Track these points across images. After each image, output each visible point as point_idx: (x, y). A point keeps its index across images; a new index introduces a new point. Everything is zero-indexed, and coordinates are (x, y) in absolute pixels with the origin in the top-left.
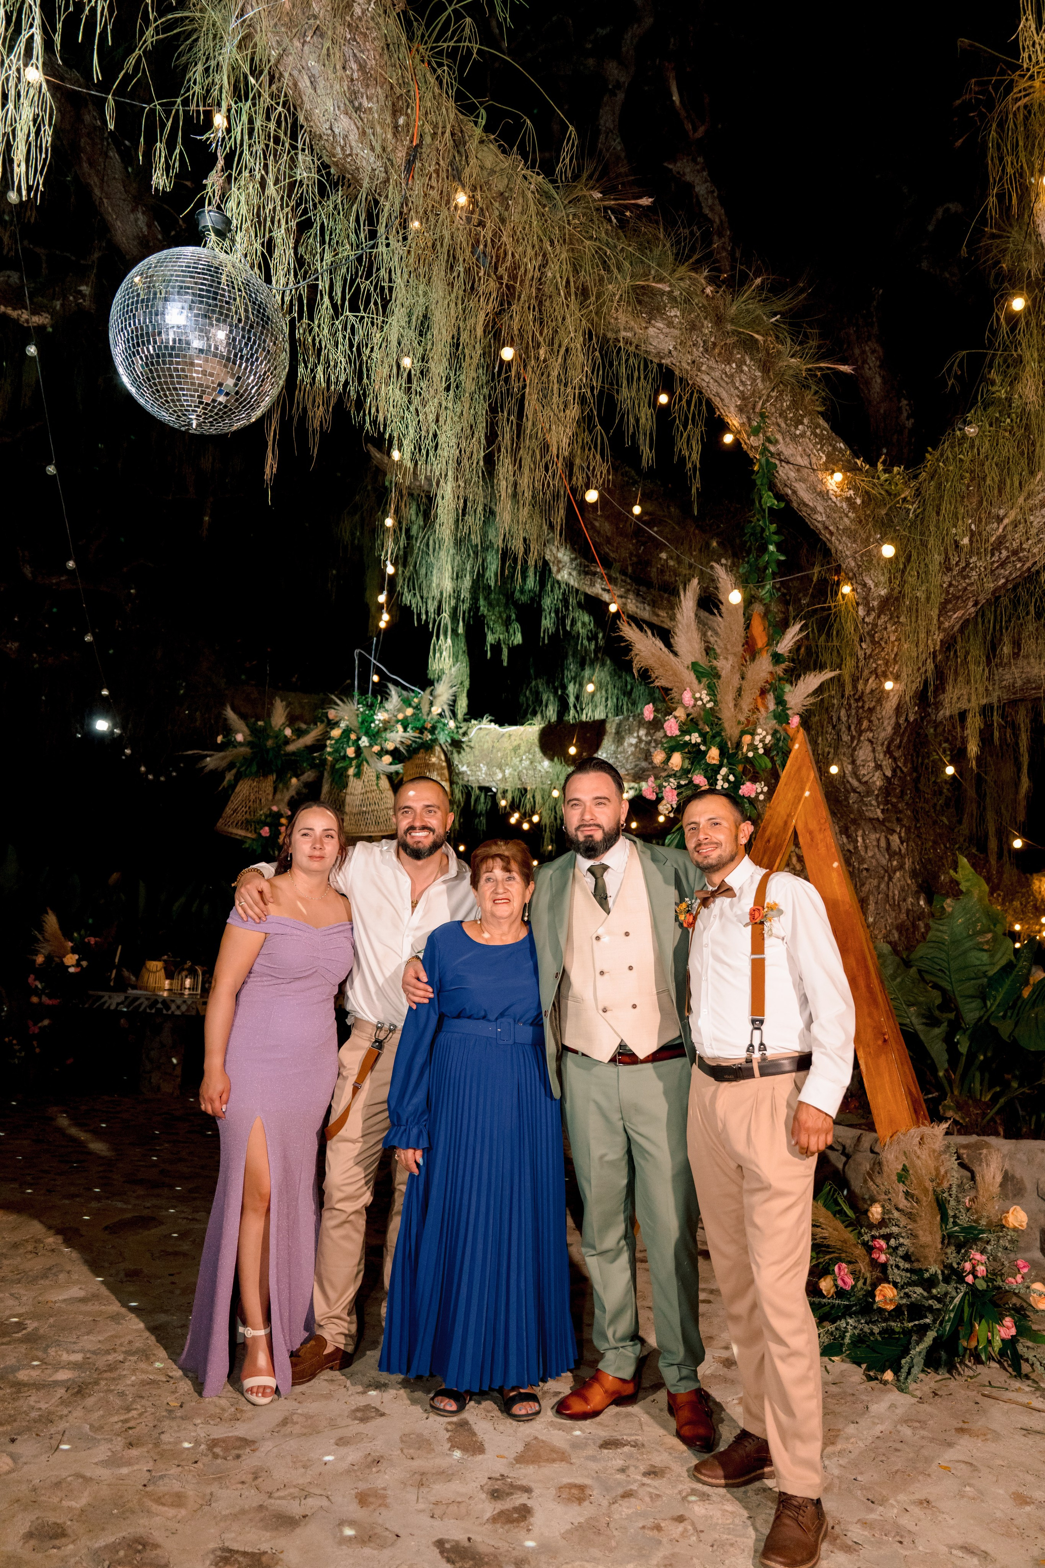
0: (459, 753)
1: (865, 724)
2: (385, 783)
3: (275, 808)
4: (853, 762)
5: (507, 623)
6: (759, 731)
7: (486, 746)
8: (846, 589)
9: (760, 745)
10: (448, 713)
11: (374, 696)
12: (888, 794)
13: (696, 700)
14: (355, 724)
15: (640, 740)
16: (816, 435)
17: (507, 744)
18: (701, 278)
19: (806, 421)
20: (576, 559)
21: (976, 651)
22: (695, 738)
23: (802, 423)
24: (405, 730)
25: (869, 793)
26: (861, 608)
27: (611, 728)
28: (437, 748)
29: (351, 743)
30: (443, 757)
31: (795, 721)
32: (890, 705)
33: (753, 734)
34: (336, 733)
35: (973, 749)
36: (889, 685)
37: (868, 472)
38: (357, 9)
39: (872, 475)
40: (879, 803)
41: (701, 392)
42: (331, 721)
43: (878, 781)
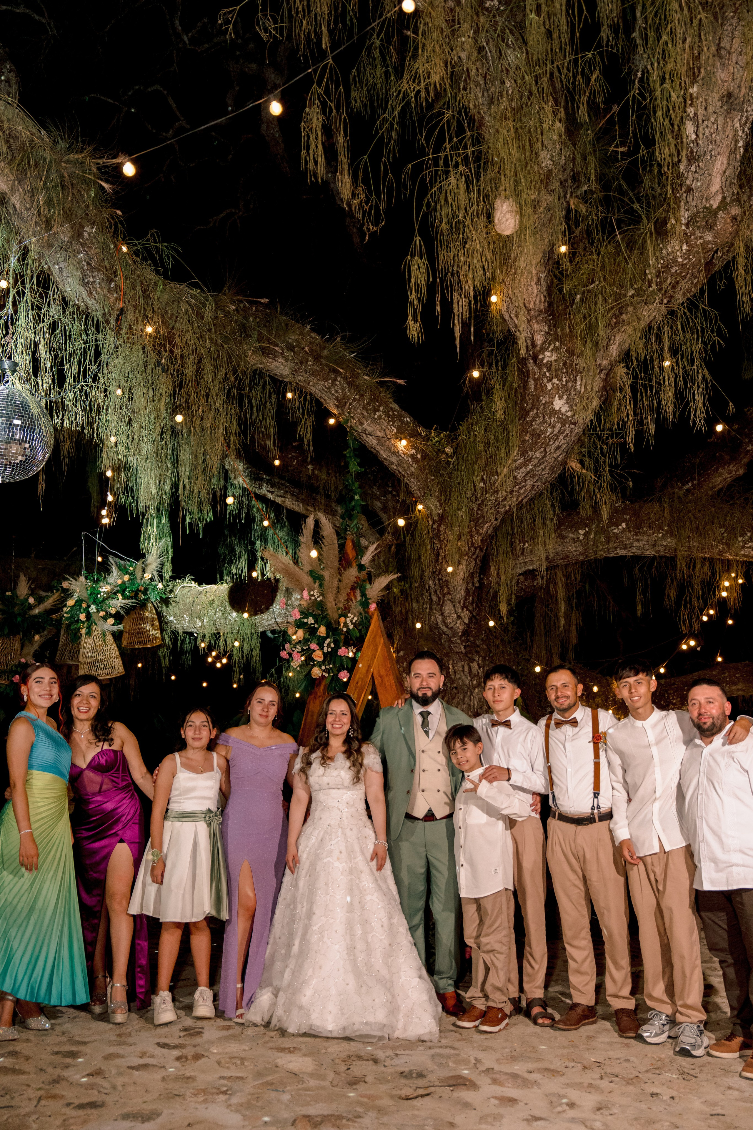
0: (167, 607)
1: (446, 590)
2: (110, 639)
3: (23, 660)
4: (442, 614)
6: (349, 615)
7: (188, 601)
8: (420, 507)
9: (351, 624)
10: (156, 578)
11: (99, 573)
12: (467, 635)
13: (311, 596)
14: (85, 595)
16: (389, 416)
17: (204, 599)
19: (381, 409)
20: (247, 468)
21: (504, 545)
22: (310, 620)
23: (378, 411)
24: (124, 598)
25: (454, 635)
26: (430, 519)
27: (283, 586)
28: (150, 605)
29: (82, 610)
30: (154, 611)
31: (373, 607)
32: (457, 580)
33: (346, 617)
34: (71, 602)
35: (504, 611)
36: (450, 569)
37: (426, 435)
38: (86, 235)
39: (428, 438)
40: (462, 642)
41: (311, 394)
42: (65, 591)
43: (460, 627)
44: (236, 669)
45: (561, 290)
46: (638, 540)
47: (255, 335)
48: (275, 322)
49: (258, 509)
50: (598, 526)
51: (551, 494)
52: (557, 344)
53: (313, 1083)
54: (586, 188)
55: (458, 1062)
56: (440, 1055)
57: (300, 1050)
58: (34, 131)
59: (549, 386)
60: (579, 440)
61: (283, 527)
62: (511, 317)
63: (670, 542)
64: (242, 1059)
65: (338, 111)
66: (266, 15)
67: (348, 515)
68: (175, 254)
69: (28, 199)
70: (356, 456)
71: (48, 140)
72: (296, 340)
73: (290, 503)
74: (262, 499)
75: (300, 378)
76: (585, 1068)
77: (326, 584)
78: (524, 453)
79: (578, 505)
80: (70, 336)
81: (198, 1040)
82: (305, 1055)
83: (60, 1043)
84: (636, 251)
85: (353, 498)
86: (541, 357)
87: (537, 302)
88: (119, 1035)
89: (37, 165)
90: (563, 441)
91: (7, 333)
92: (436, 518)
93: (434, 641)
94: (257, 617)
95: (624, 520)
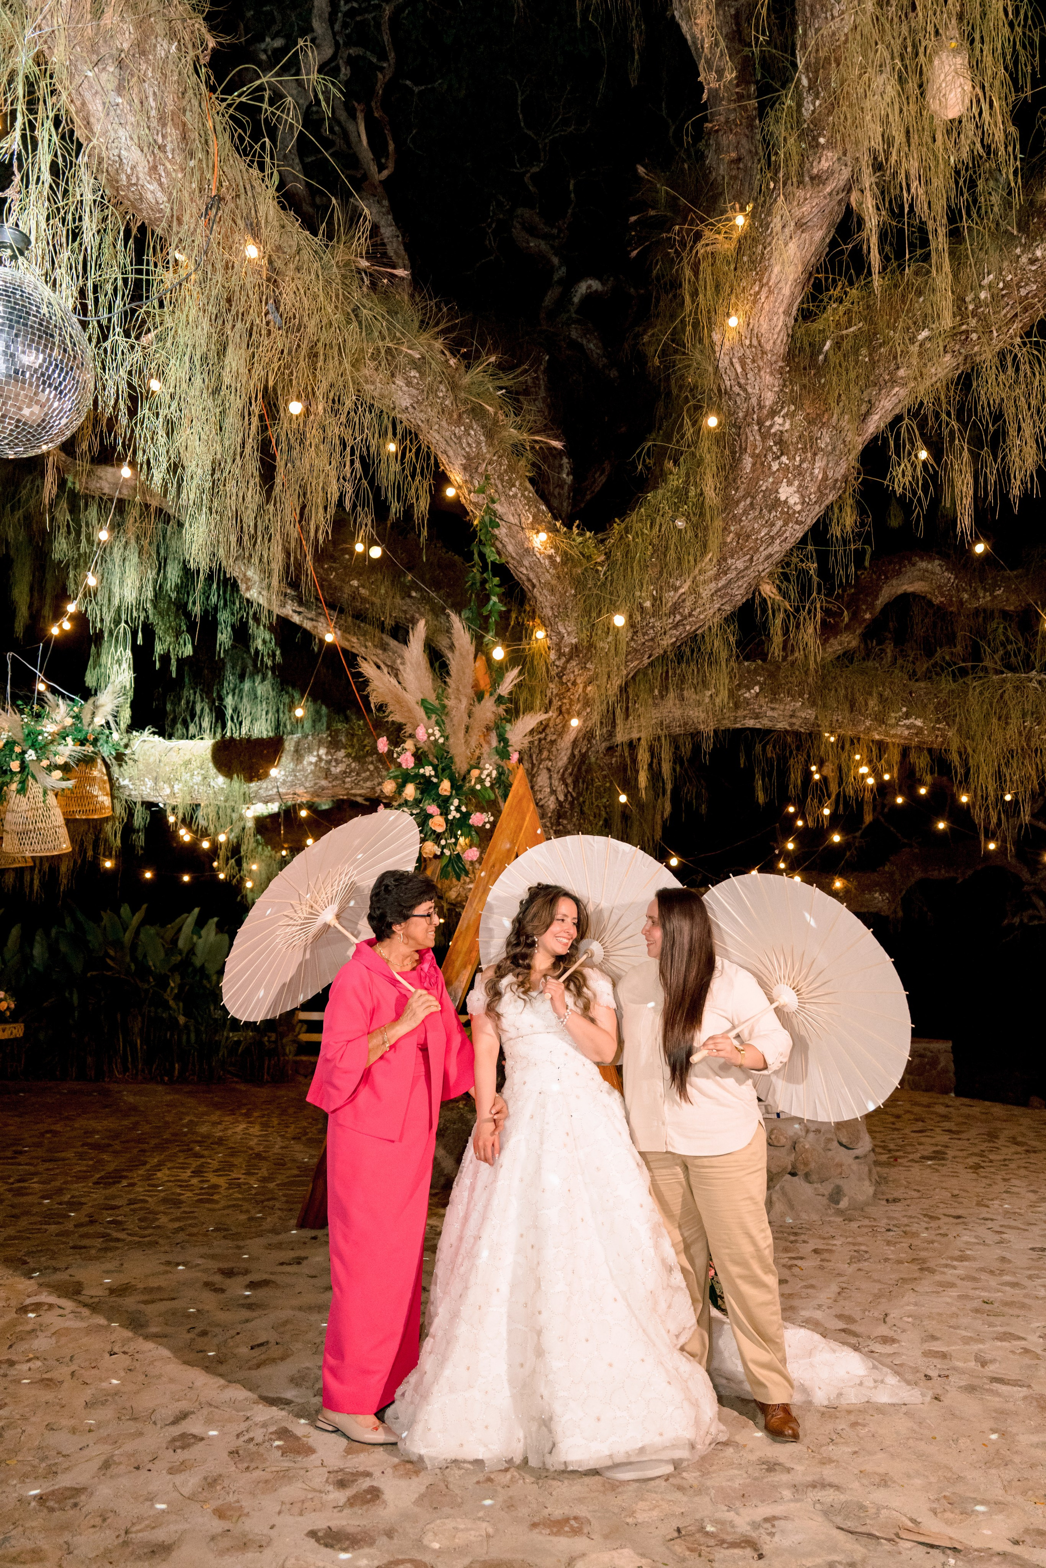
0: (120, 766)
1: (545, 754)
2: (53, 800)
5: (178, 634)
6: (486, 765)
7: (152, 760)
8: (540, 634)
9: (488, 779)
10: (112, 725)
11: (41, 706)
12: (559, 816)
13: (429, 735)
14: (19, 736)
15: (320, 759)
16: (525, 497)
17: (176, 759)
18: (438, 345)
19: (517, 484)
22: (428, 771)
23: (514, 486)
24: (75, 743)
26: (553, 652)
27: (288, 745)
28: (99, 762)
29: (14, 757)
30: (104, 770)
31: (515, 757)
32: (569, 737)
33: (478, 768)
35: (643, 779)
36: (573, 723)
37: (565, 533)
39: (568, 536)
40: (552, 824)
41: (429, 447)
43: (551, 804)
44: (222, 853)
46: (773, 709)
52: (793, 408)
59: (775, 466)
62: (732, 363)
63: (810, 714)
78: (721, 560)
86: (768, 423)
87: (779, 341)
90: (778, 548)
94: (253, 785)
95: (758, 683)
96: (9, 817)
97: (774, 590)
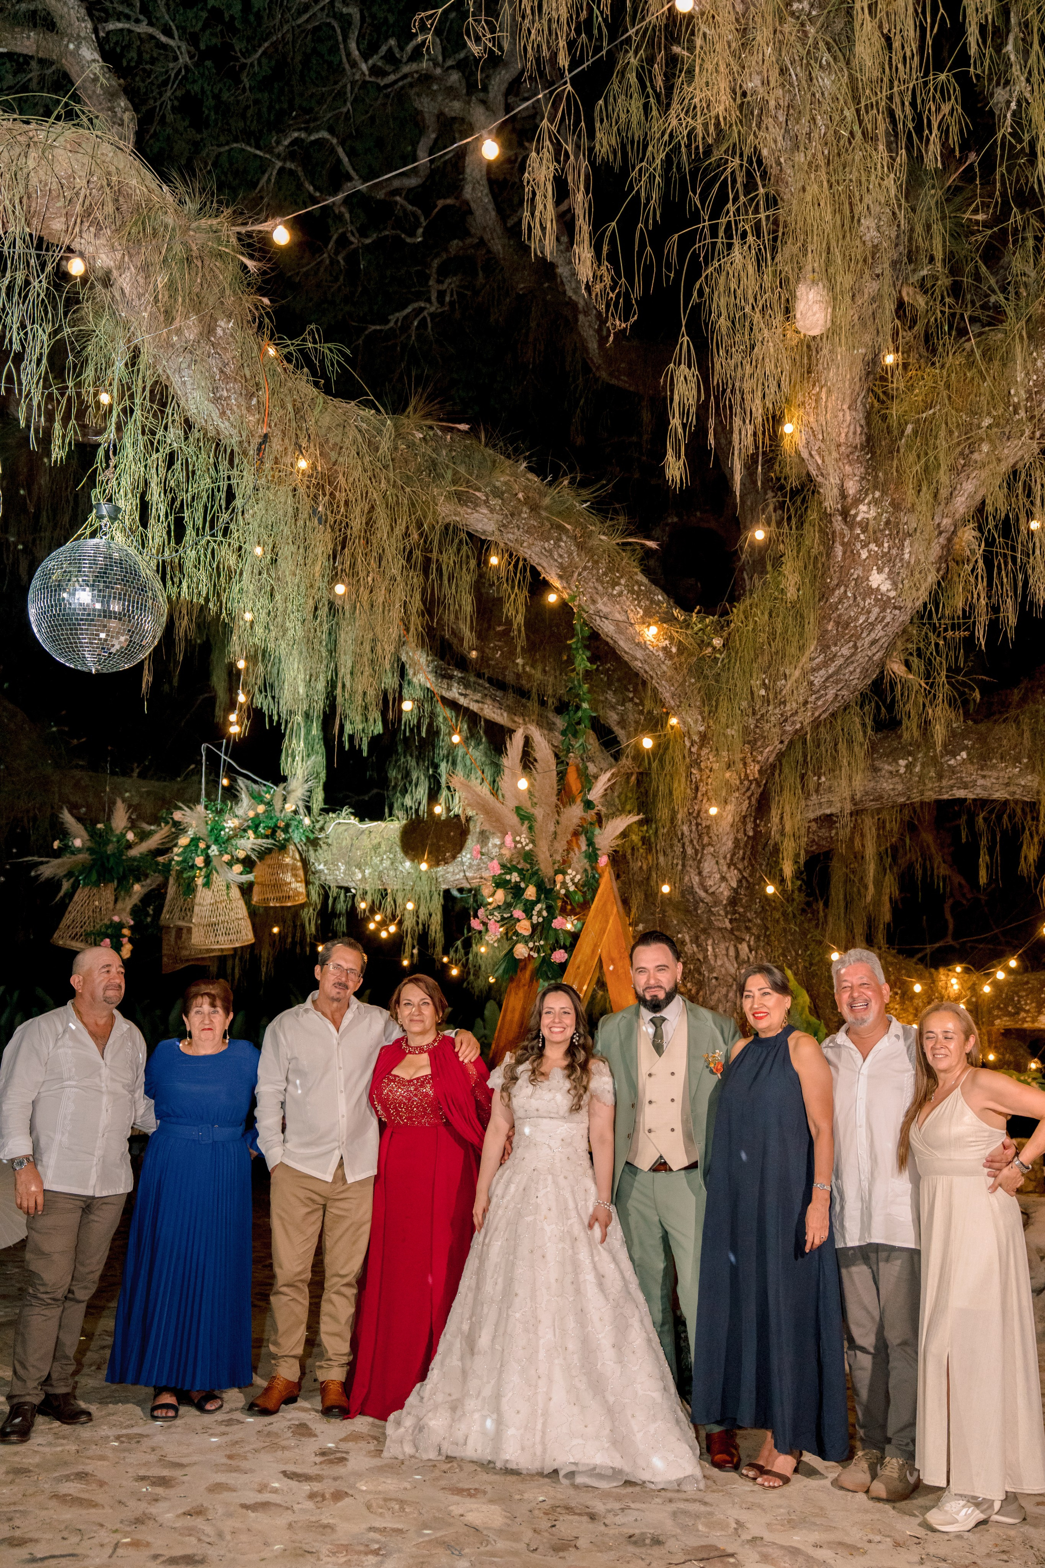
0: (316, 850)
1: (706, 840)
2: (236, 893)
3: (116, 919)
4: (700, 873)
5: (366, 713)
6: (569, 871)
7: (344, 844)
8: (673, 721)
9: (572, 884)
10: (302, 810)
11: (224, 801)
12: (735, 904)
13: (516, 842)
14: (204, 831)
16: (635, 592)
17: (366, 842)
19: (623, 581)
20: (433, 661)
21: (791, 779)
22: (515, 877)
23: (619, 584)
24: (257, 836)
25: (716, 903)
26: (686, 739)
28: (292, 847)
29: (199, 852)
30: (297, 856)
31: (603, 860)
32: (722, 826)
33: (564, 873)
34: (184, 841)
35: (788, 872)
36: (713, 811)
37: (685, 620)
38: (219, 332)
39: (687, 625)
40: (727, 913)
41: (525, 560)
42: (176, 824)
43: (725, 892)
44: (409, 940)
45: (884, 418)
46: (984, 777)
47: (449, 475)
48: (478, 456)
49: (445, 718)
50: (926, 755)
51: (862, 707)
52: (877, 494)
53: (501, 1545)
54: (925, 272)
55: (711, 1525)
56: (685, 1512)
57: (485, 1493)
58: (154, 186)
59: (864, 554)
60: (904, 631)
61: (478, 744)
62: (811, 455)
63: (1030, 780)
64: (402, 1502)
65: (577, 157)
66: (479, 21)
67: (572, 730)
68: (342, 360)
69: (142, 281)
70: (587, 647)
71: (171, 199)
72: (506, 483)
73: (491, 712)
74: (452, 705)
75: (510, 537)
76: (897, 1545)
77: (537, 826)
78: (825, 648)
79: (900, 723)
80: (194, 472)
81: (340, 1470)
82: (491, 1501)
83: (146, 1464)
84: (996, 363)
85: (578, 707)
86: (853, 512)
87: (850, 434)
88: (230, 1457)
89: (155, 234)
90: (882, 633)
91: (108, 466)
92: (696, 738)
93: (687, 911)
94: (440, 869)
95: (965, 748)
96: (196, 909)
97: (903, 668)
